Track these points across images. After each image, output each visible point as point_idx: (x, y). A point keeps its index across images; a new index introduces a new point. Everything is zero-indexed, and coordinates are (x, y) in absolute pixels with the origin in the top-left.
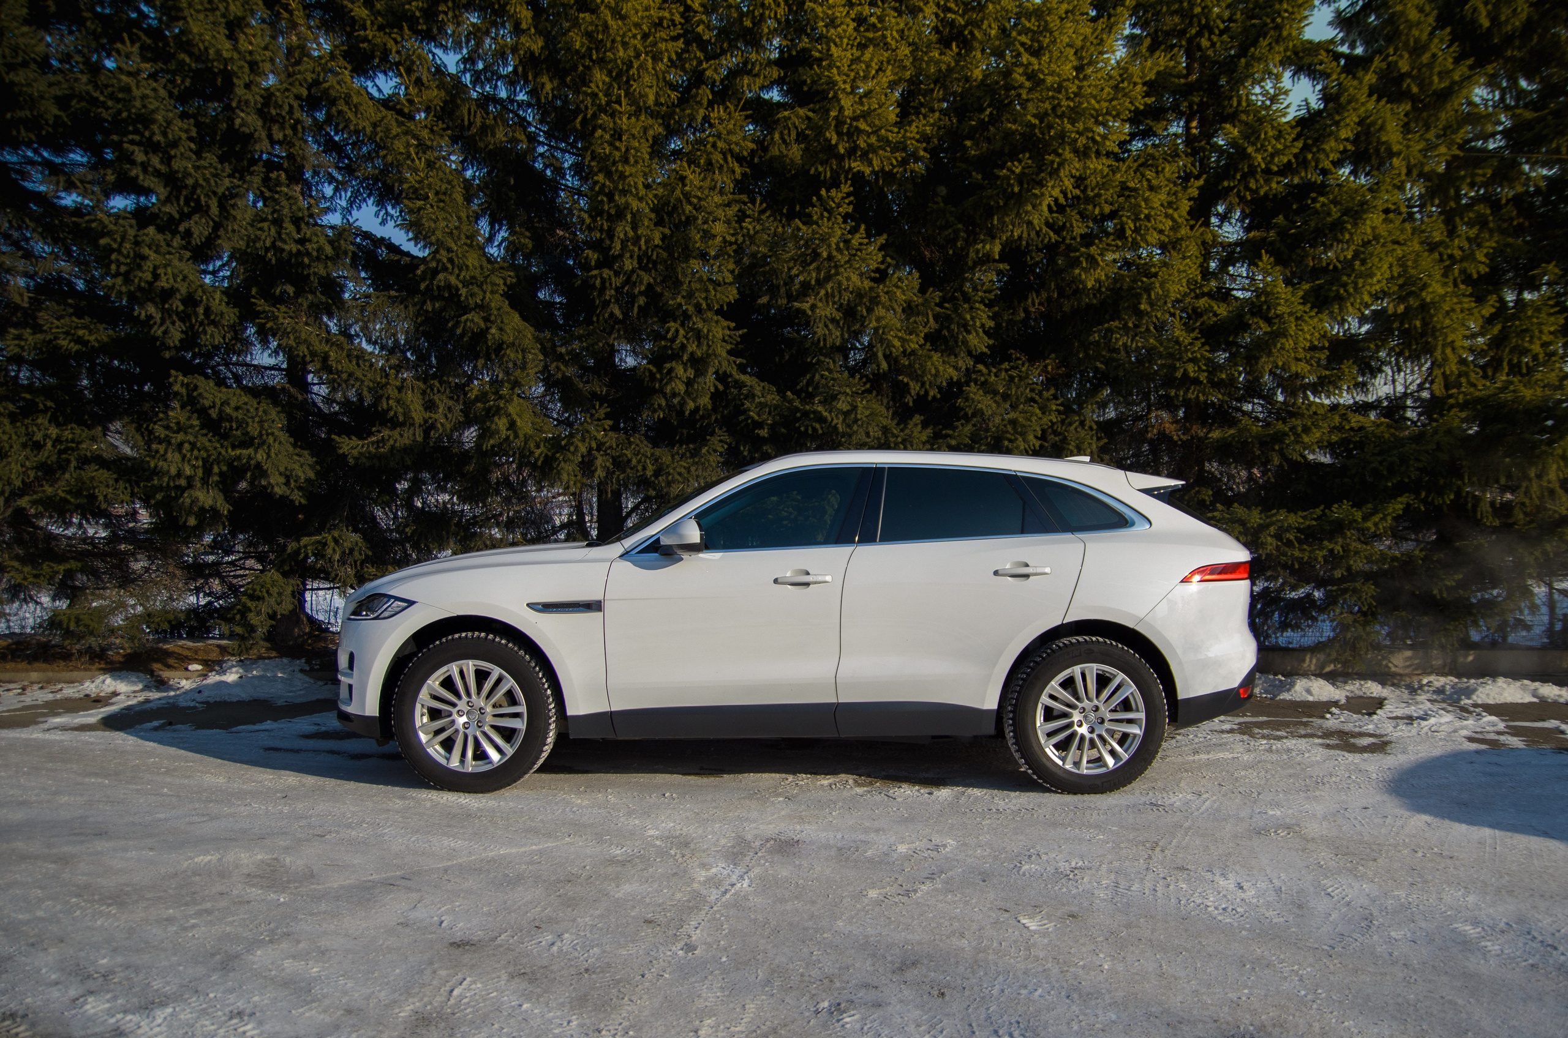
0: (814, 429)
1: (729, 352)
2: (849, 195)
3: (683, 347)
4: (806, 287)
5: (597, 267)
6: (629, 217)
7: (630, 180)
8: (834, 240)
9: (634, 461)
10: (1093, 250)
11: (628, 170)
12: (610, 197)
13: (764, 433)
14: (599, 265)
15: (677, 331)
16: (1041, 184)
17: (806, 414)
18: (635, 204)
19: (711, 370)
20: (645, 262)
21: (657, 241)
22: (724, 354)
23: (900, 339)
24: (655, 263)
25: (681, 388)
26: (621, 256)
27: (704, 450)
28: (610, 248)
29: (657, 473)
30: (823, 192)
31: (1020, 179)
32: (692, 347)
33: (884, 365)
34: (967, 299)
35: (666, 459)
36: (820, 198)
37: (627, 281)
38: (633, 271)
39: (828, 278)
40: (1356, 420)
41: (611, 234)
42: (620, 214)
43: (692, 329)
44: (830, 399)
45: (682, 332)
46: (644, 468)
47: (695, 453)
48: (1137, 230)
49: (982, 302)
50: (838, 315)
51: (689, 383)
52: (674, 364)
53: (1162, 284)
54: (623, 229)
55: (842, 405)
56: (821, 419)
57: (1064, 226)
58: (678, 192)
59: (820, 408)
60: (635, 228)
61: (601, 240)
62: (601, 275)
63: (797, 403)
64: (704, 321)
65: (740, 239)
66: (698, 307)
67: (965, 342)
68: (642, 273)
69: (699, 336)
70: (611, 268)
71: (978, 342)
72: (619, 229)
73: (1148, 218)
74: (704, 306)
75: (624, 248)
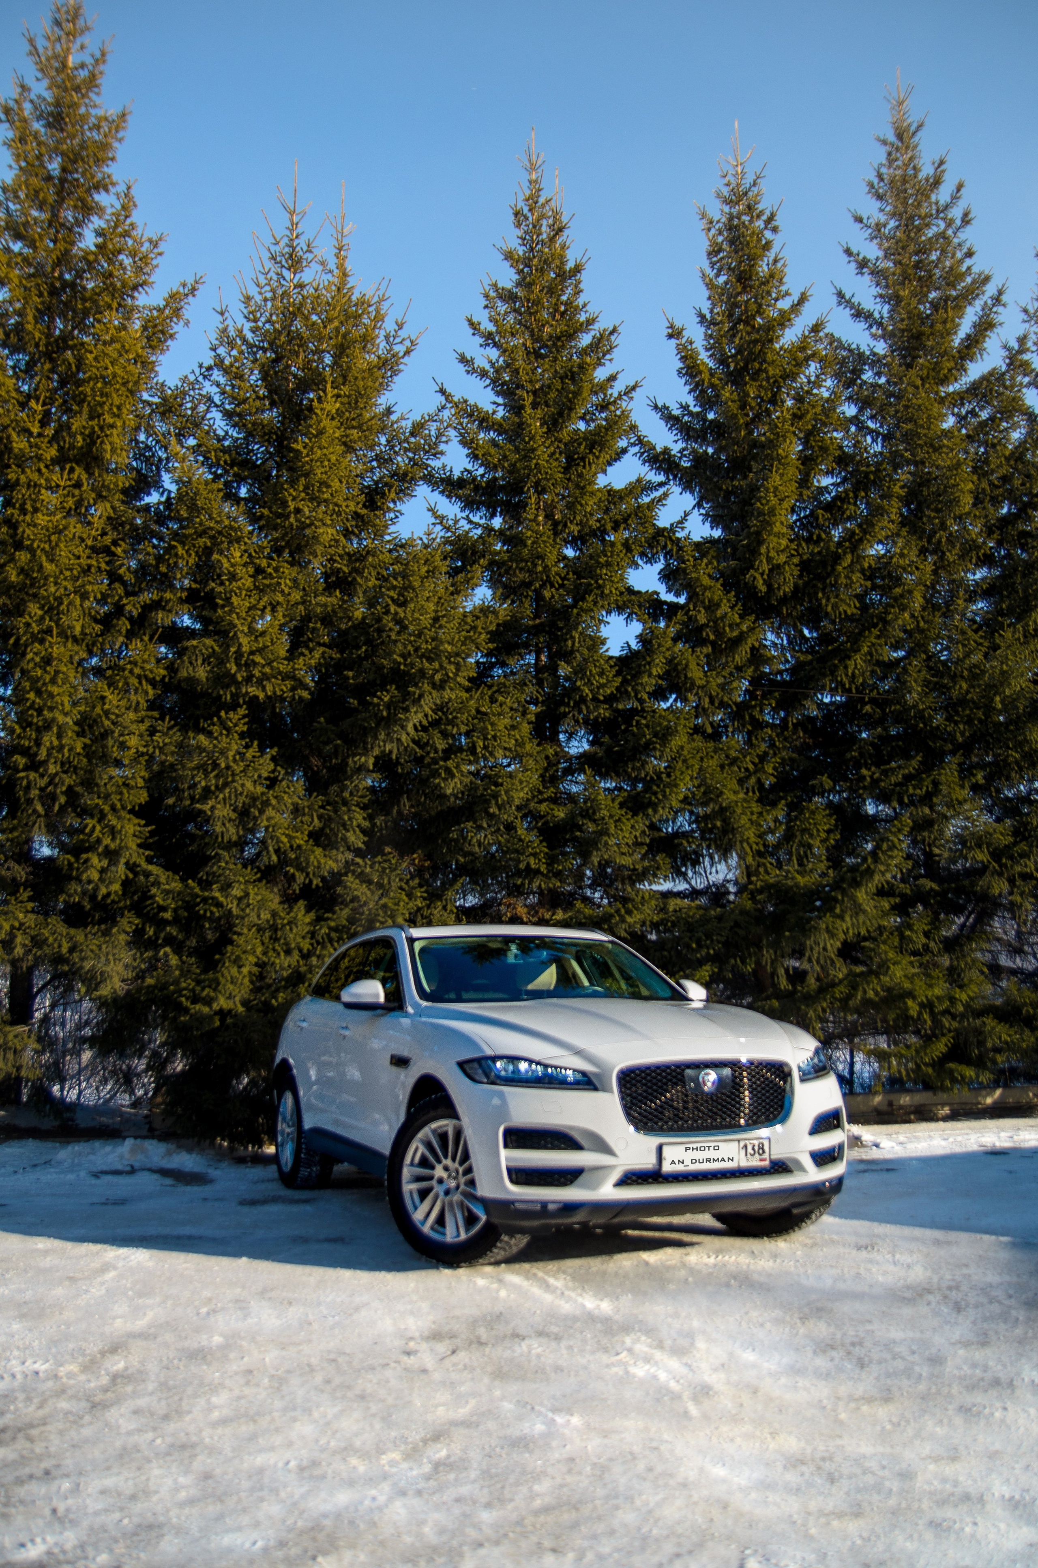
0: (212, 913)
1: (139, 846)
2: (244, 716)
3: (99, 841)
4: (207, 793)
5: (23, 770)
6: (55, 729)
7: (57, 699)
8: (231, 754)
9: (51, 940)
10: (450, 763)
11: (55, 690)
12: (40, 711)
13: (168, 915)
14: (26, 768)
15: (94, 827)
16: (406, 710)
17: (205, 900)
18: (61, 719)
19: (123, 860)
20: (67, 766)
21: (79, 750)
22: (134, 847)
23: (287, 836)
24: (75, 768)
25: (95, 876)
26: (46, 761)
27: (114, 930)
28: (36, 754)
29: (72, 950)
30: (223, 714)
31: (388, 706)
32: (107, 841)
33: (274, 858)
34: (345, 803)
35: (80, 938)
36: (219, 718)
37: (50, 783)
38: (56, 774)
39: (226, 784)
40: (673, 904)
41: (38, 744)
42: (47, 726)
43: (107, 826)
44: (226, 887)
45: (98, 828)
46: (60, 946)
47: (106, 933)
48: (485, 747)
49: (357, 805)
50: (233, 816)
51: (103, 871)
52: (90, 855)
53: (507, 792)
54: (49, 739)
55: (236, 892)
56: (219, 905)
57: (427, 743)
58: (98, 710)
59: (217, 894)
60: (59, 736)
61: (29, 748)
62: (27, 777)
63: (197, 890)
64: (119, 818)
65: (151, 750)
66: (113, 808)
67: (345, 839)
68: (64, 776)
69: (113, 832)
70: (36, 771)
71: (356, 839)
72: (45, 739)
73: (494, 737)
74: (119, 806)
75: (49, 755)
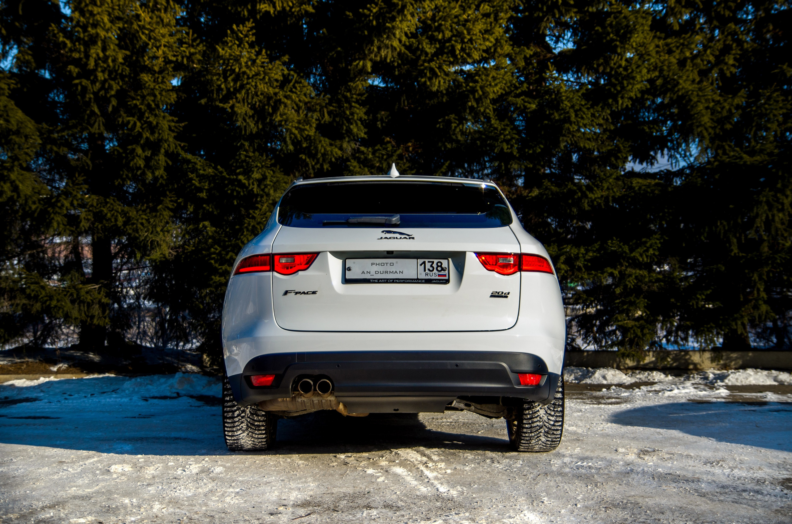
0: (238, 193)
1: (175, 138)
2: (252, 29)
3: (140, 135)
4: (230, 95)
5: (77, 78)
6: (100, 44)
7: (98, 17)
8: (243, 60)
9: (109, 215)
10: (433, 65)
11: (96, 10)
12: (85, 28)
13: (203, 195)
14: (79, 76)
15: (135, 124)
16: (393, 19)
17: (232, 182)
18: (102, 34)
19: (163, 151)
20: (113, 74)
21: (121, 60)
22: (171, 139)
23: (296, 128)
24: (121, 74)
25: (141, 163)
26: (95, 70)
27: (159, 207)
28: (86, 64)
29: (125, 224)
30: (234, 27)
31: (377, 16)
32: (147, 134)
33: (291, 147)
34: (348, 101)
35: (133, 213)
36: (233, 31)
37: (103, 88)
38: (105, 81)
39: (242, 87)
41: (87, 56)
42: (93, 40)
43: (146, 122)
44: (247, 173)
45: (138, 124)
46: (116, 220)
47: (154, 210)
48: (463, 50)
49: (357, 102)
50: (251, 113)
51: (147, 160)
52: (134, 146)
53: (482, 88)
54: (96, 51)
55: (256, 175)
56: (242, 186)
57: (418, 48)
58: (135, 26)
59: (241, 177)
60: (104, 49)
61: (80, 59)
62: (81, 83)
63: (225, 174)
64: (156, 115)
65: (180, 58)
66: (149, 106)
67: (349, 131)
68: (112, 82)
69: (152, 129)
70: (88, 79)
71: (358, 130)
72: (92, 51)
73: (471, 40)
74: (153, 106)
75: (97, 65)
